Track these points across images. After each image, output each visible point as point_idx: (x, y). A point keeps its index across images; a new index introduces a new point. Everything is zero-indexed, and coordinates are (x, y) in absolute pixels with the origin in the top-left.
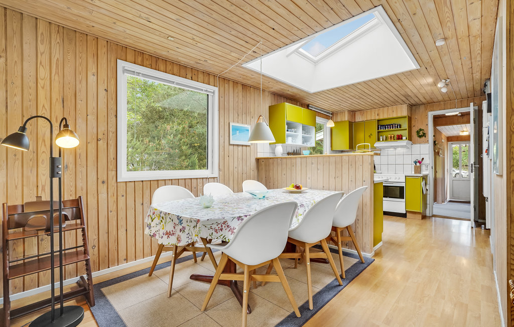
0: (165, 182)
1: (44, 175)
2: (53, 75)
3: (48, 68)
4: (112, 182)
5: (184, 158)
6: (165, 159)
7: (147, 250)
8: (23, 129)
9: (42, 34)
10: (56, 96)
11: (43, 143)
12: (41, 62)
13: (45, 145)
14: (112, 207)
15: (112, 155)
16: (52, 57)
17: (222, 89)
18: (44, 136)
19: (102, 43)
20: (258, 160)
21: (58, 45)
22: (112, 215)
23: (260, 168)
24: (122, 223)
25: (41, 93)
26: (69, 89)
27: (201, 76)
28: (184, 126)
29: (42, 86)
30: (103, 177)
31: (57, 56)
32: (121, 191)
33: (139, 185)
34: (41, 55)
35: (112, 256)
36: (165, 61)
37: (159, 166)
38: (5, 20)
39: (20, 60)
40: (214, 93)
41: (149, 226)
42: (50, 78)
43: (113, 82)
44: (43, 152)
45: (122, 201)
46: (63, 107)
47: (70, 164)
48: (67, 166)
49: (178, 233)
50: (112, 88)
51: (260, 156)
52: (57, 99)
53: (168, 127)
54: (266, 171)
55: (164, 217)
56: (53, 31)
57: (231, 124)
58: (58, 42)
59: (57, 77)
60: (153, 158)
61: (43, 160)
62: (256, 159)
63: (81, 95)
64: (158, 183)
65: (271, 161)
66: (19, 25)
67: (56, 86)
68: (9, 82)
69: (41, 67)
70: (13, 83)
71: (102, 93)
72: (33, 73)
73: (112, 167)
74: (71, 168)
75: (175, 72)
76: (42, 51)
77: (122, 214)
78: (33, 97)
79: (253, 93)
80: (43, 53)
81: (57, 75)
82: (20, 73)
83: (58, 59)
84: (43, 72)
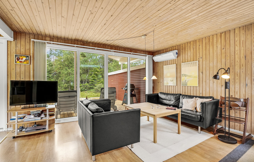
1: (237, 88)
2: (241, 48)
3: (239, 46)
8: (218, 73)
9: (237, 33)
11: (237, 75)
12: (236, 45)
13: (238, 76)
16: (241, 40)
18: (237, 72)
21: (243, 34)
25: (236, 56)
26: (248, 51)
29: (237, 53)
31: (243, 39)
34: (236, 42)
38: (225, 36)
39: (229, 47)
42: (240, 50)
44: (237, 79)
46: (246, 59)
47: (248, 83)
48: (247, 84)
52: (243, 57)
56: (241, 30)
58: (243, 33)
59: (242, 48)
61: (237, 82)
66: (229, 35)
67: (242, 52)
68: (226, 56)
69: (236, 46)
70: (227, 56)
72: (234, 50)
74: (249, 86)
76: (237, 40)
78: (233, 59)
80: (237, 41)
81: (243, 47)
82: (229, 52)
83: (243, 40)
84: (237, 48)
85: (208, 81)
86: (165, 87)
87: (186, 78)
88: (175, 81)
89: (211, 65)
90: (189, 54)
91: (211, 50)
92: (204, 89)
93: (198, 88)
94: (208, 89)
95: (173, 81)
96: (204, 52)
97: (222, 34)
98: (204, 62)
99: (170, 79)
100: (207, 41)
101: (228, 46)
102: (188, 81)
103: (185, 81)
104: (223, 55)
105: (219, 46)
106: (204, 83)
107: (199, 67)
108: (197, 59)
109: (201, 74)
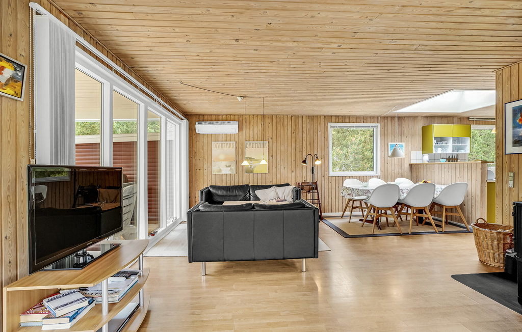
0: (349, 177)
3: (306, 133)
4: (326, 176)
5: (366, 161)
6: (352, 162)
7: (340, 209)
8: (306, 159)
10: (308, 143)
14: (326, 187)
15: (326, 165)
16: (307, 128)
17: (383, 124)
19: (323, 117)
20: (411, 165)
22: (326, 190)
23: (413, 171)
24: (330, 194)
25: (304, 143)
27: (369, 119)
28: (366, 136)
29: (304, 140)
30: (323, 174)
32: (330, 181)
33: (337, 178)
35: (326, 208)
36: (349, 117)
37: (347, 167)
38: (295, 120)
40: (377, 127)
41: (342, 193)
42: (306, 137)
43: (327, 133)
45: (330, 184)
46: (310, 147)
49: (352, 193)
50: (326, 136)
51: (412, 162)
53: (354, 139)
54: (416, 172)
55: (347, 189)
56: (307, 118)
57: (389, 144)
58: (308, 122)
60: (343, 162)
62: (410, 164)
63: (316, 141)
64: (346, 177)
65: (419, 166)
66: (298, 120)
67: (308, 139)
69: (304, 133)
71: (323, 138)
72: (302, 136)
73: (326, 170)
75: (354, 121)
77: (330, 191)
79: (407, 122)
80: (304, 128)
81: (308, 135)
82: (298, 137)
84: (304, 135)
85: (278, 166)
86: (213, 176)
87: (251, 162)
88: (234, 167)
89: (282, 148)
90: (256, 131)
91: (282, 131)
92: (275, 177)
93: (267, 176)
94: (278, 176)
95: (230, 166)
96: (275, 132)
97: (293, 117)
98: (275, 144)
99: (224, 163)
100: (278, 120)
101: (297, 132)
102: (254, 167)
103: (251, 167)
104: (293, 140)
105: (290, 129)
106: (275, 169)
107: (268, 149)
108: (266, 139)
109: (271, 158)
